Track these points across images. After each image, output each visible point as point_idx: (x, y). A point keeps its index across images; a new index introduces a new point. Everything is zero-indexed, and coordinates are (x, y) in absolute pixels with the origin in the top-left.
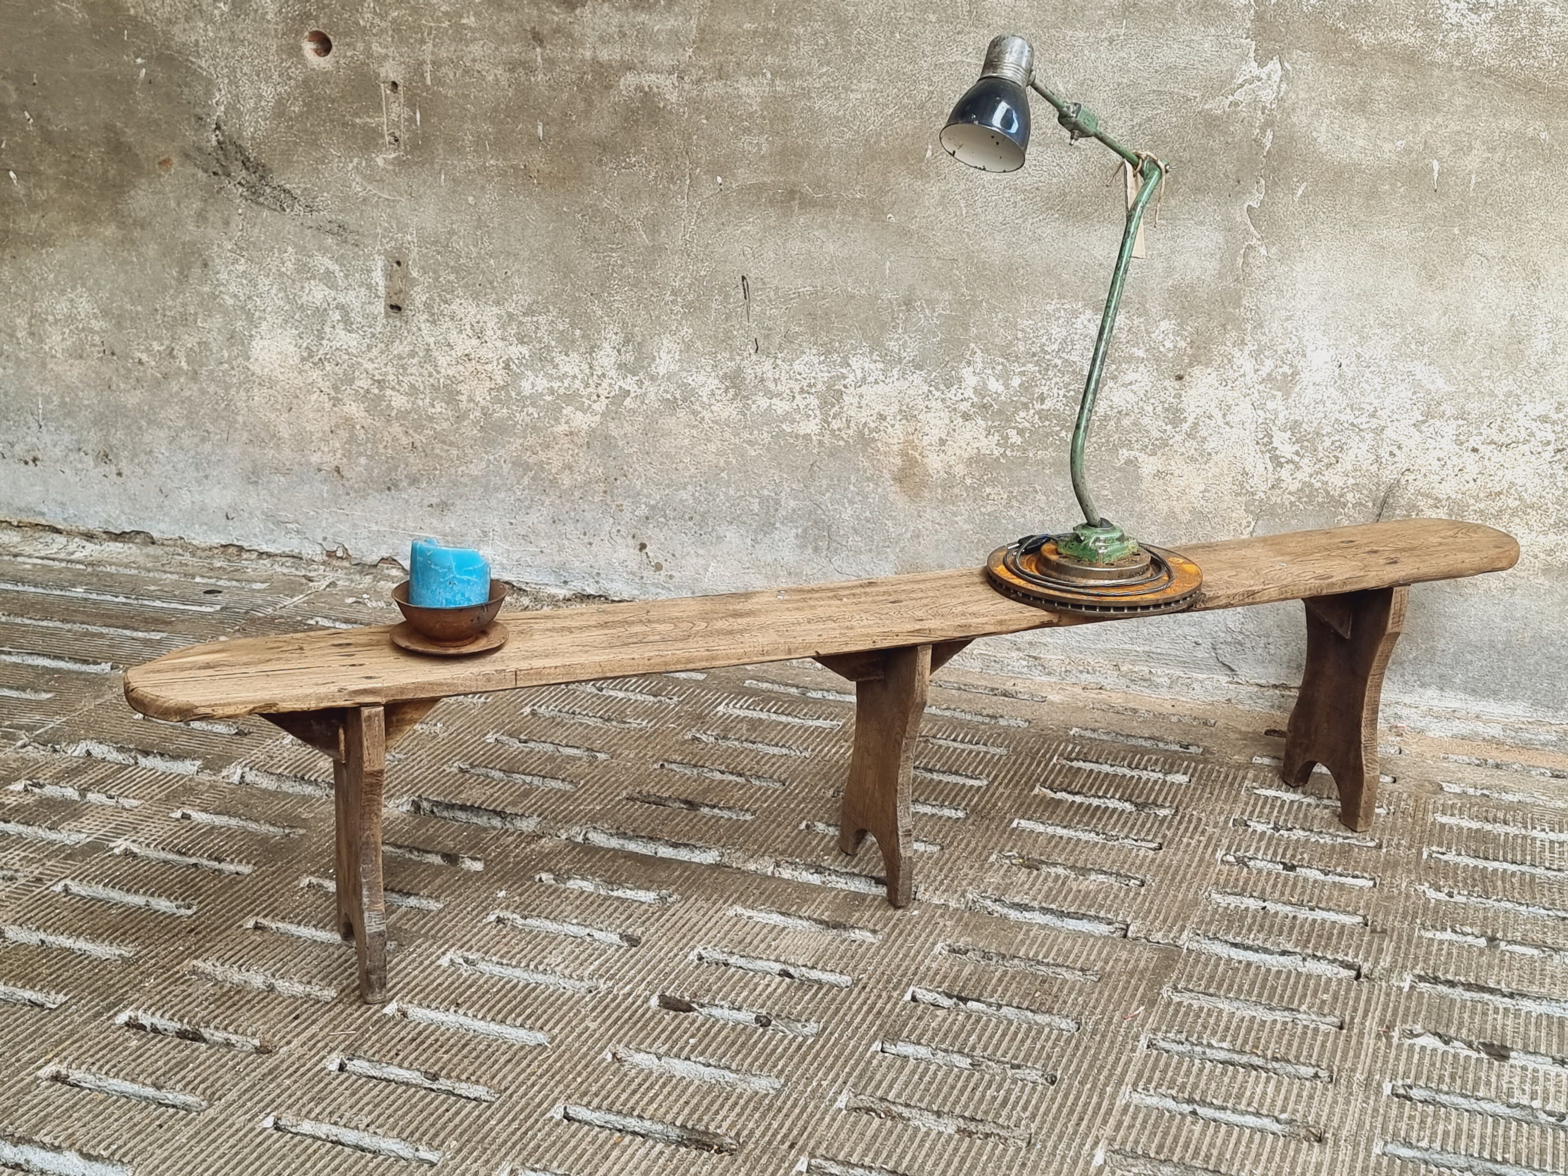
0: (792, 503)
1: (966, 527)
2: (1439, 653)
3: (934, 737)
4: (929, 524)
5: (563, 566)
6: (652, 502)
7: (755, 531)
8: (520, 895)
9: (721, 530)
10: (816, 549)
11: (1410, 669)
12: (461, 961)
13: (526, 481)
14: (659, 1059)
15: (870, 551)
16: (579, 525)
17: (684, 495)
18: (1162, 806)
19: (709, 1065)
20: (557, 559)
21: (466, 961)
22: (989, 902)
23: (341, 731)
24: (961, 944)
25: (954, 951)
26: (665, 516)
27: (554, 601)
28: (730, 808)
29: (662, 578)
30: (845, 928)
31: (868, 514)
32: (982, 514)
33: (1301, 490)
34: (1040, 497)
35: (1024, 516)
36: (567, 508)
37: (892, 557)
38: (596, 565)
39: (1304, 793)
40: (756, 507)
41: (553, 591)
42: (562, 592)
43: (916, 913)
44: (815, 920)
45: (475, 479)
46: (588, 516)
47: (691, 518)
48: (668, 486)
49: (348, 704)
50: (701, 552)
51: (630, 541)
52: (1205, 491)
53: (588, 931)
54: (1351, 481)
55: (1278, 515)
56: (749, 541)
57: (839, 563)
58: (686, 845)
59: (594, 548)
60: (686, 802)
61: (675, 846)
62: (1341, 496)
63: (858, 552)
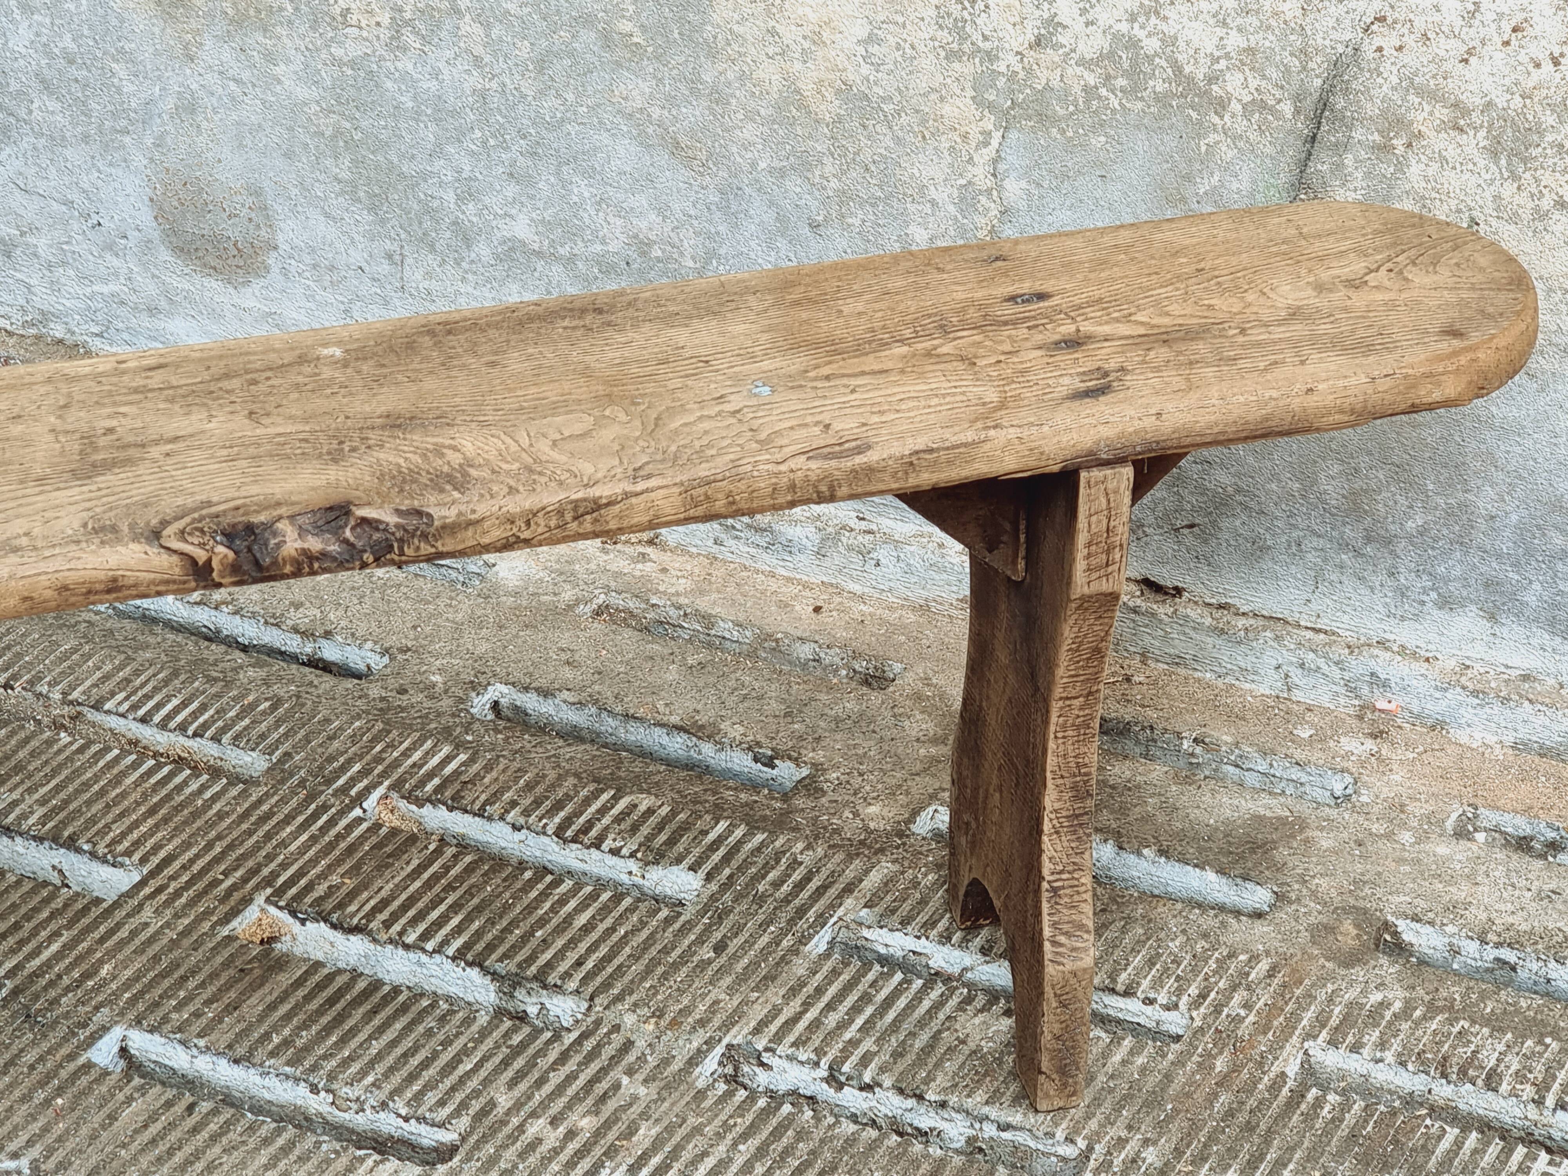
1: (302, 92)
2: (1482, 524)
3: (97, 706)
4: (213, 80)
11: (1407, 562)
15: (86, 138)
18: (558, 989)
31: (67, 42)
33: (1111, 55)
34: (468, 25)
35: (436, 74)
37: (139, 160)
39: (985, 951)
52: (871, 39)
54: (1235, 41)
55: (1055, 120)
62: (1212, 79)
63: (57, 140)
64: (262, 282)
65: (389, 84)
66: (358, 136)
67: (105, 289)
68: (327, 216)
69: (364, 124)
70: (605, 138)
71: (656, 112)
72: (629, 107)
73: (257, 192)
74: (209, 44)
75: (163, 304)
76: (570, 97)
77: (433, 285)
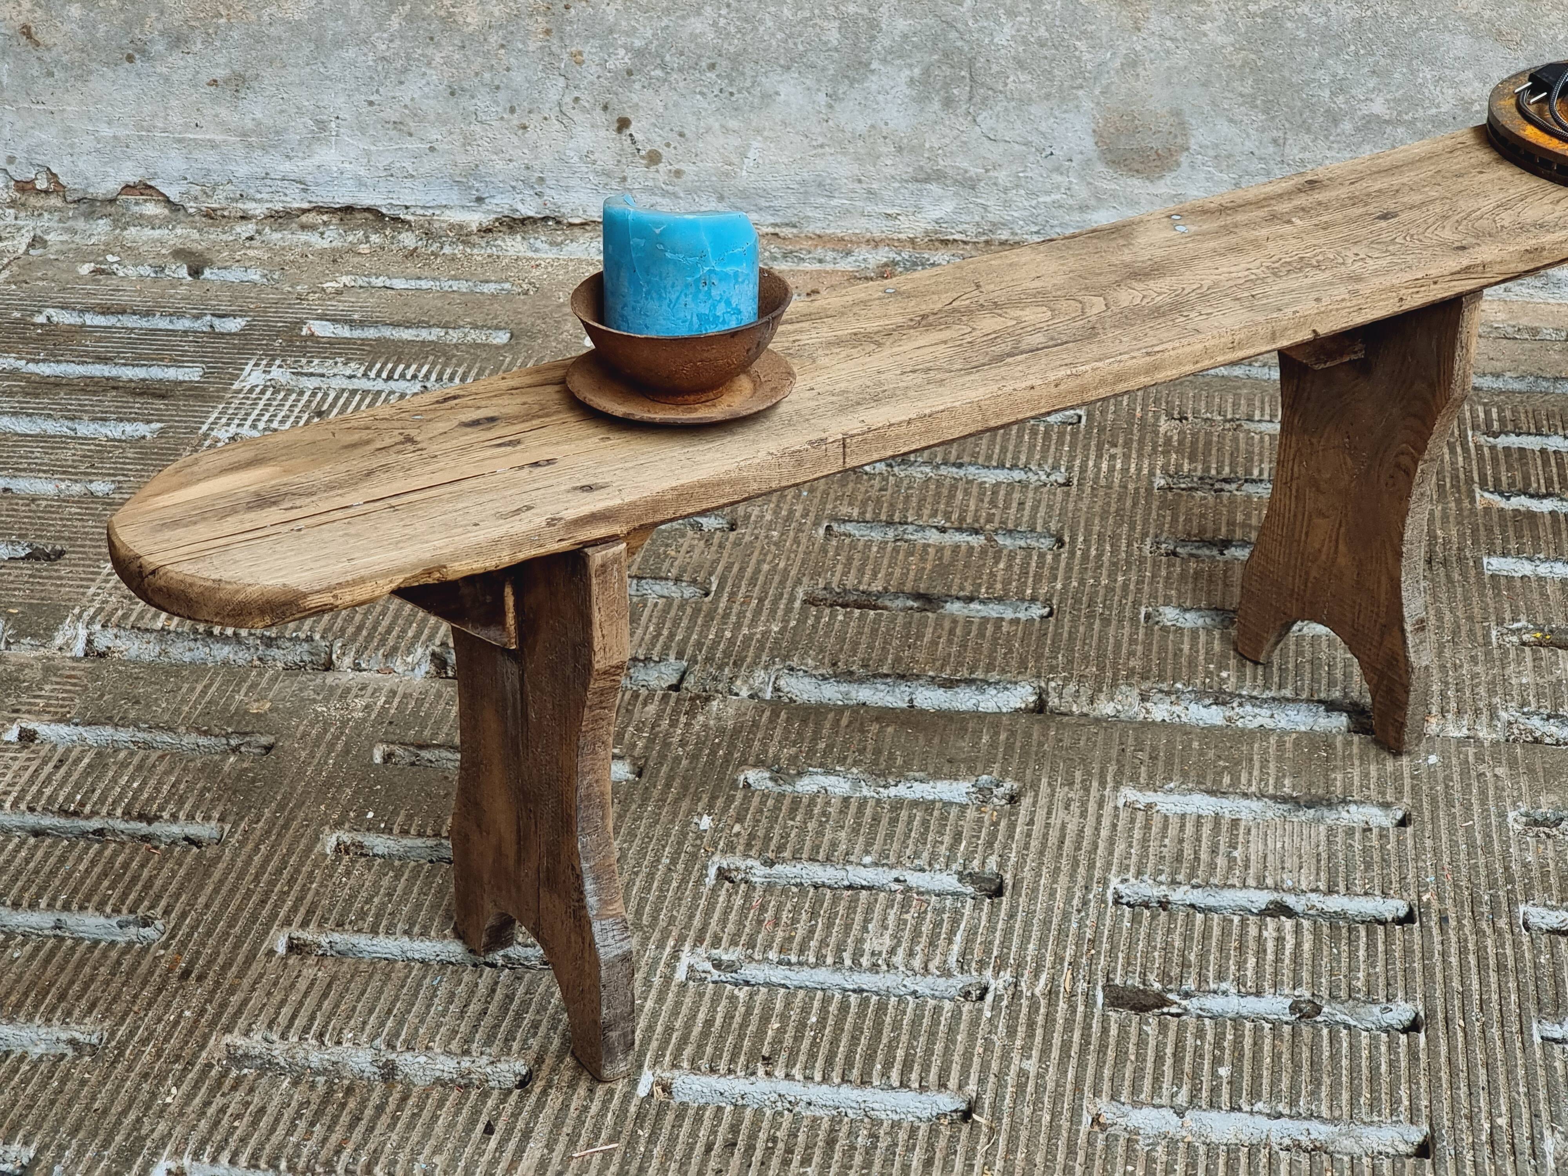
0: (902, 24)
1: (1221, 40)
4: (1154, 42)
5: (474, 171)
6: (638, 43)
7: (833, 80)
8: (740, 819)
9: (768, 83)
10: (948, 103)
12: (708, 966)
13: (395, 23)
14: (1180, 1114)
15: (1048, 96)
16: (502, 96)
17: (697, 25)
19: (1280, 1116)
20: (461, 159)
21: (718, 964)
22: (1536, 721)
23: (508, 591)
24: (1545, 810)
25: (1536, 823)
26: (663, 66)
27: (462, 235)
28: (1000, 600)
29: (662, 177)
30: (1330, 805)
31: (1042, 32)
32: (1251, 15)
35: (1326, 13)
36: (476, 67)
37: (1088, 105)
38: (537, 165)
40: (833, 37)
41: (456, 217)
42: (475, 219)
43: (1433, 759)
44: (1274, 798)
45: (296, 28)
46: (518, 78)
47: (712, 67)
48: (667, 11)
49: (565, 546)
50: (733, 124)
51: (600, 117)
53: (895, 873)
56: (821, 98)
57: (991, 122)
58: (969, 682)
59: (531, 135)
60: (917, 596)
61: (949, 684)
63: (1025, 101)
64: (1174, 174)
65: (1289, 25)
66: (1260, 63)
67: (1048, 199)
68: (1231, 121)
69: (1267, 54)
70: (1447, 37)
71: (1487, 14)
72: (1467, 13)
73: (1177, 113)
74: (1153, 16)
75: (1093, 202)
76: (1425, 13)
77: (1307, 155)
